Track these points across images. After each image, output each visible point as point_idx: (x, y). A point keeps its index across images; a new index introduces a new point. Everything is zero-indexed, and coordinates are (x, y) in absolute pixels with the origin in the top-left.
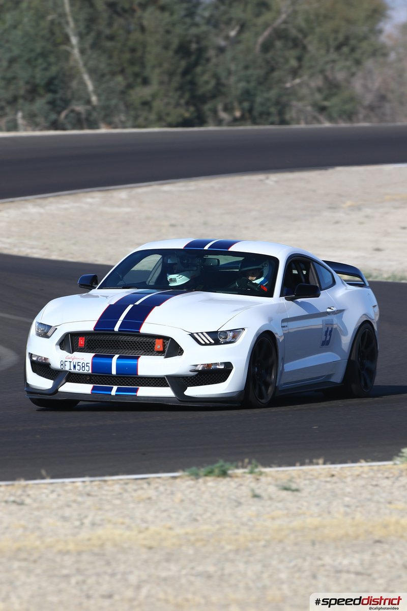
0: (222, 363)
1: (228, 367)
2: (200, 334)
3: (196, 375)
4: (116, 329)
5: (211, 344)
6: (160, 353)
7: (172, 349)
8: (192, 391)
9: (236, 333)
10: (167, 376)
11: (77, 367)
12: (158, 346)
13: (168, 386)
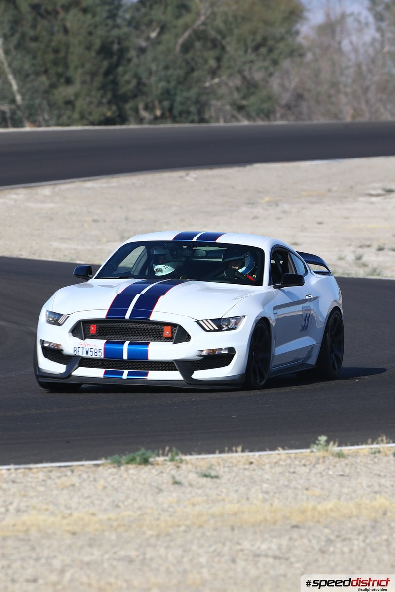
0: (225, 349)
1: (231, 351)
2: (205, 321)
3: (202, 360)
4: (127, 316)
5: (215, 331)
6: (168, 339)
7: (180, 335)
8: (198, 375)
9: (238, 319)
10: (176, 361)
11: (90, 353)
12: (167, 333)
13: (176, 370)
